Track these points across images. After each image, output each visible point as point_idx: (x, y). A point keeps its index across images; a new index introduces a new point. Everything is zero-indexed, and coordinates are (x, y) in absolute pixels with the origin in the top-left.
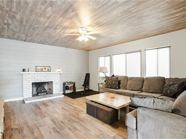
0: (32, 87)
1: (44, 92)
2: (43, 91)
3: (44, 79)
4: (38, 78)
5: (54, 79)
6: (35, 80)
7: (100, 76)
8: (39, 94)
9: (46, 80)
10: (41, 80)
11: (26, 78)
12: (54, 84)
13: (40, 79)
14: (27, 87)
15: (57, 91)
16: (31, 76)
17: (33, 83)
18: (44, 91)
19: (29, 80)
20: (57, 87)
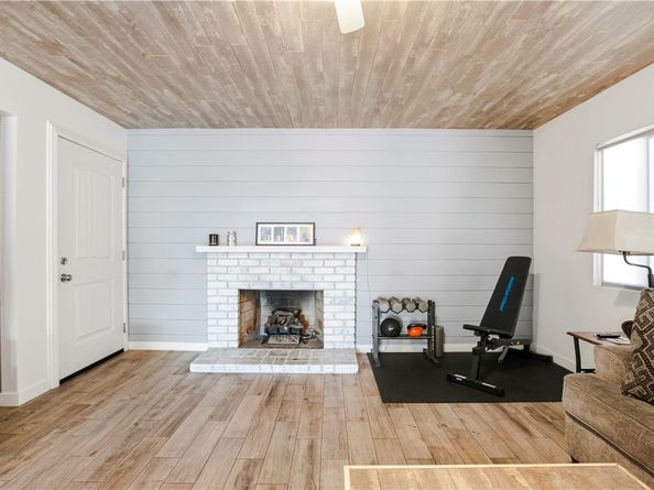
0: (236, 307)
1: (291, 332)
2: (286, 328)
3: (283, 278)
4: (260, 270)
5: (326, 278)
6: (249, 278)
7: (606, 279)
8: (272, 341)
9: (292, 282)
10: (271, 283)
11: (217, 269)
12: (326, 301)
13: (268, 278)
14: (221, 307)
15: (341, 338)
16: (235, 263)
17: (242, 292)
18: (290, 329)
19: (227, 277)
20: (343, 316)
